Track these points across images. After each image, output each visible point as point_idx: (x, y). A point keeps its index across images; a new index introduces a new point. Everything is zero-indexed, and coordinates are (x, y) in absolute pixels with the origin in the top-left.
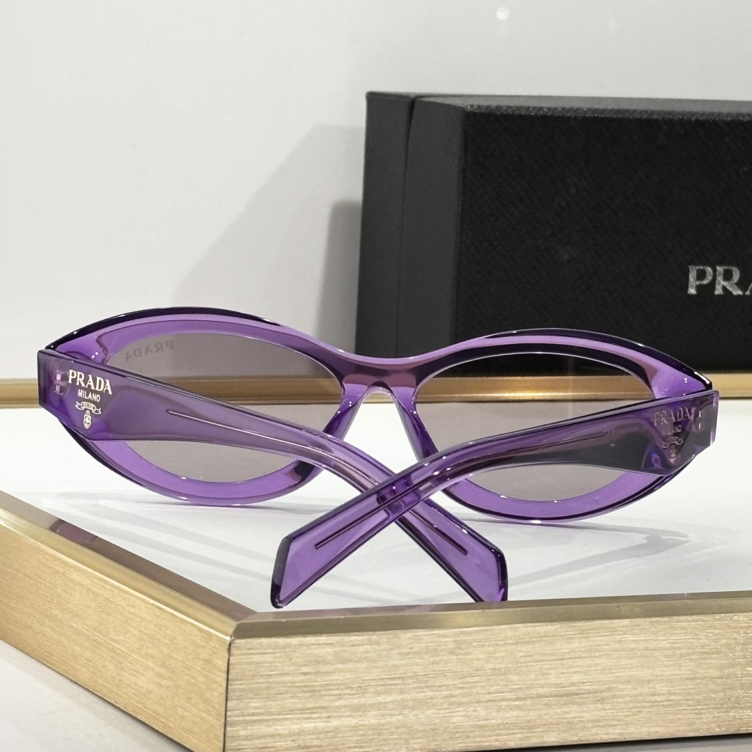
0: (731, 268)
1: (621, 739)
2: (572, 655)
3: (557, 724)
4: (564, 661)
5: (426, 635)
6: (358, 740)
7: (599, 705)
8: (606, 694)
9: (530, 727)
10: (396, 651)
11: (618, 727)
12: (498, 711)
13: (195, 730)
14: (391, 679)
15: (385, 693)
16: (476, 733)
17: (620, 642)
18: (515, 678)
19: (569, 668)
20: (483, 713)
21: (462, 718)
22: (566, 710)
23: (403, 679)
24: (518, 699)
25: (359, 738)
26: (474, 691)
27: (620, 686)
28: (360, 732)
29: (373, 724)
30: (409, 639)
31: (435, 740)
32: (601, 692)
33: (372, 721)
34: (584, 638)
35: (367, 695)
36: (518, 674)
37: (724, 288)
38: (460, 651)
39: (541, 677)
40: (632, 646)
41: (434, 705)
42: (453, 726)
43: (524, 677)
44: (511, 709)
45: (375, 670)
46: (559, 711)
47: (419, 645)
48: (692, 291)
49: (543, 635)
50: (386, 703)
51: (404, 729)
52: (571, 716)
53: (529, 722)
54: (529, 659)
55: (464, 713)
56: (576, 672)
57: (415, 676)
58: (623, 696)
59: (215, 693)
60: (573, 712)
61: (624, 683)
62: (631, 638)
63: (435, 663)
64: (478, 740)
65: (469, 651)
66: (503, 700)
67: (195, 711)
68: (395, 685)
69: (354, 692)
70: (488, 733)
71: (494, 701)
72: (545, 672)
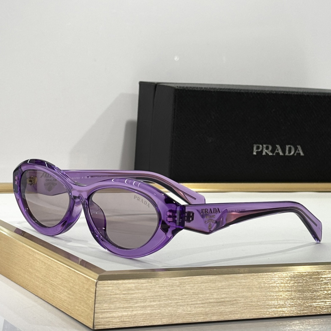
0: (268, 145)
1: (240, 319)
2: (222, 287)
3: (216, 313)
4: (219, 290)
5: (168, 280)
6: (143, 319)
7: (232, 306)
8: (234, 302)
9: (207, 314)
10: (157, 286)
11: (239, 314)
12: (195, 308)
13: (82, 315)
14: (156, 296)
15: (154, 301)
16: (187, 316)
17: (240, 283)
18: (201, 296)
19: (221, 292)
20: (189, 309)
21: (182, 311)
22: (220, 308)
23: (160, 296)
24: (202, 304)
25: (144, 318)
26: (186, 301)
27: (240, 299)
28: (144, 316)
29: (149, 313)
30: (162, 281)
31: (171, 319)
32: (233, 301)
33: (149, 312)
34: (227, 281)
35: (147, 302)
36: (202, 294)
37: (266, 153)
38: (181, 286)
39: (211, 295)
40: (244, 284)
41: (171, 306)
42: (178, 314)
43: (205, 295)
44: (200, 307)
45: (150, 293)
46: (217, 308)
47: (166, 283)
48: (255, 153)
49: (211, 280)
50: (154, 305)
51: (160, 315)
52: (221, 310)
53: (206, 312)
54: (207, 289)
55: (182, 309)
56: (223, 294)
57: (165, 295)
58: (241, 303)
59: (91, 301)
60: (222, 309)
61: (241, 298)
62: (244, 281)
63: (173, 290)
64: (187, 319)
65: (184, 285)
66: (197, 304)
67: (83, 308)
68: (157, 298)
69: (142, 301)
70: (191, 316)
71: (194, 304)
72: (212, 293)
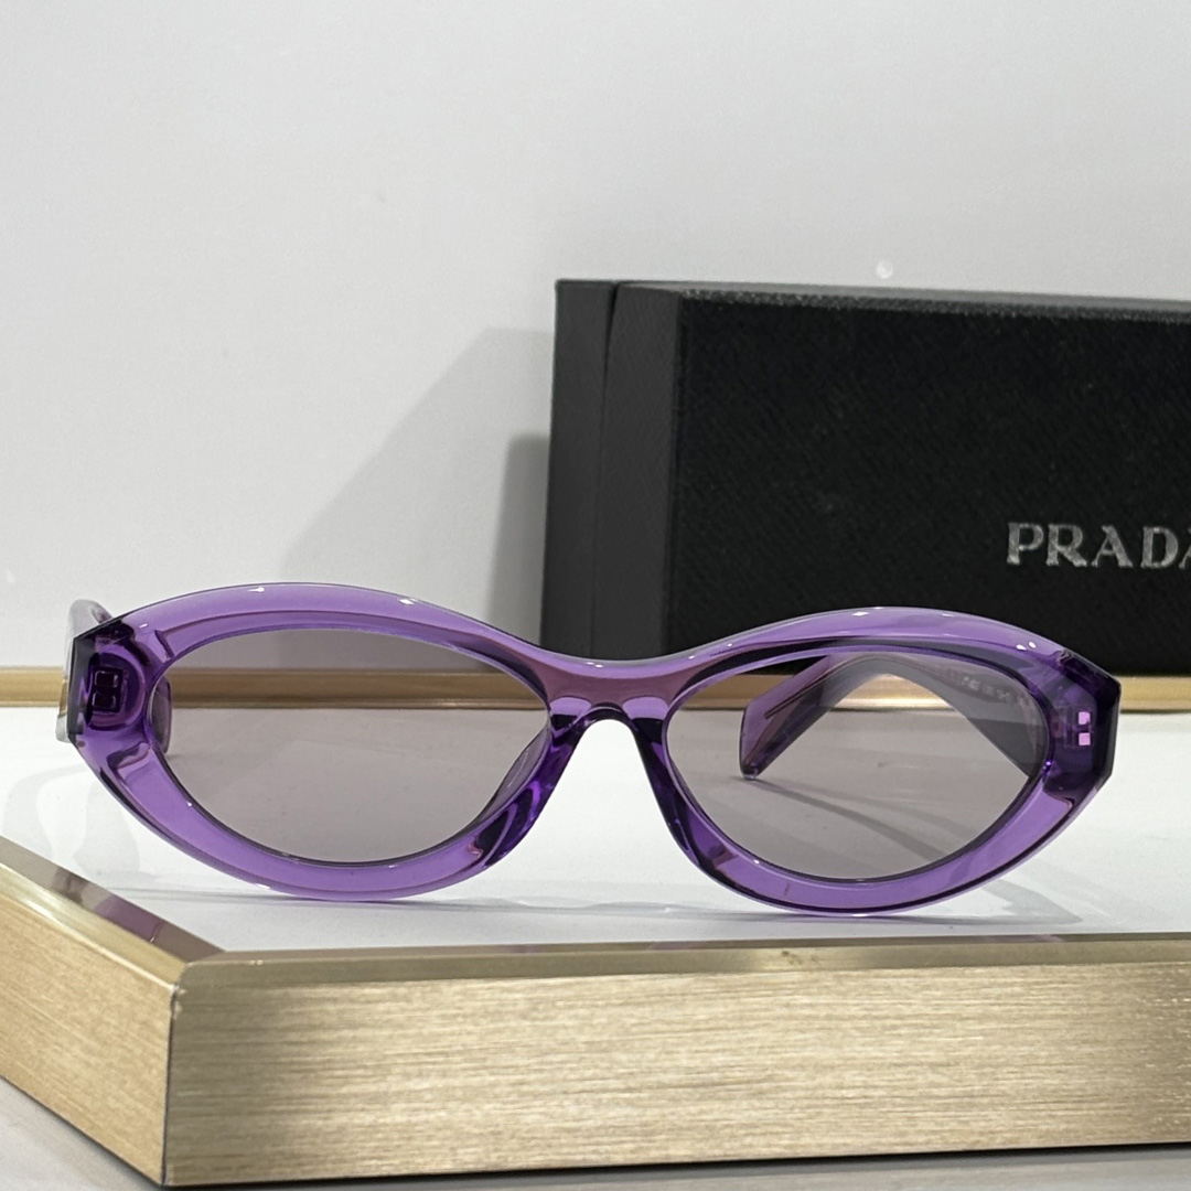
0: (1070, 527)
1: (789, 1154)
2: (712, 1024)
3: (689, 1129)
4: (701, 1033)
5: (481, 989)
6: (377, 1147)
7: (757, 1104)
8: (765, 1086)
9: (648, 1132)
10: (435, 1013)
11: (787, 1136)
12: (596, 1107)
13: (129, 1129)
14: (429, 1054)
15: (420, 1075)
16: (563, 1141)
17: (787, 1005)
18: (623, 1057)
19: (707, 1043)
20: (573, 1110)
21: (542, 1118)
22: (704, 1108)
23: (446, 1054)
24: (629, 1090)
25: (377, 1144)
26: (560, 1075)
27: (789, 1074)
28: (380, 1136)
29: (398, 1124)
30: (457, 993)
31: (496, 1150)
32: (759, 1082)
33: (400, 1119)
34: (733, 998)
35: (389, 1078)
36: (627, 1051)
37: (1061, 556)
38: (534, 1014)
39: (664, 1056)
40: (807, 1012)
41: (496, 1096)
42: (526, 1128)
43: (638, 1056)
44: (618, 1104)
45: (403, 1041)
46: (693, 1109)
47: (474, 1004)
48: (1014, 559)
49: (666, 992)
50: (420, 1091)
51: (448, 1133)
52: (710, 1117)
53: (646, 1125)
54: (647, 1028)
55: (542, 1110)
56: (718, 1051)
57: (466, 1051)
58: (794, 1089)
59: (154, 1072)
60: (714, 1111)
61: (794, 1068)
62: (806, 1000)
63: (499, 1031)
64: (565, 1150)
65: (552, 1013)
66: (605, 1091)
67: (129, 1101)
68: (434, 1063)
69: (370, 1073)
70: (580, 1141)
71: (592, 1091)
72: (670, 1049)
